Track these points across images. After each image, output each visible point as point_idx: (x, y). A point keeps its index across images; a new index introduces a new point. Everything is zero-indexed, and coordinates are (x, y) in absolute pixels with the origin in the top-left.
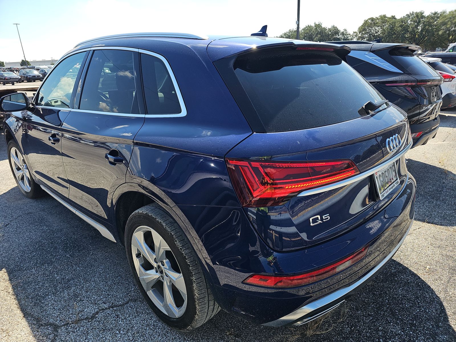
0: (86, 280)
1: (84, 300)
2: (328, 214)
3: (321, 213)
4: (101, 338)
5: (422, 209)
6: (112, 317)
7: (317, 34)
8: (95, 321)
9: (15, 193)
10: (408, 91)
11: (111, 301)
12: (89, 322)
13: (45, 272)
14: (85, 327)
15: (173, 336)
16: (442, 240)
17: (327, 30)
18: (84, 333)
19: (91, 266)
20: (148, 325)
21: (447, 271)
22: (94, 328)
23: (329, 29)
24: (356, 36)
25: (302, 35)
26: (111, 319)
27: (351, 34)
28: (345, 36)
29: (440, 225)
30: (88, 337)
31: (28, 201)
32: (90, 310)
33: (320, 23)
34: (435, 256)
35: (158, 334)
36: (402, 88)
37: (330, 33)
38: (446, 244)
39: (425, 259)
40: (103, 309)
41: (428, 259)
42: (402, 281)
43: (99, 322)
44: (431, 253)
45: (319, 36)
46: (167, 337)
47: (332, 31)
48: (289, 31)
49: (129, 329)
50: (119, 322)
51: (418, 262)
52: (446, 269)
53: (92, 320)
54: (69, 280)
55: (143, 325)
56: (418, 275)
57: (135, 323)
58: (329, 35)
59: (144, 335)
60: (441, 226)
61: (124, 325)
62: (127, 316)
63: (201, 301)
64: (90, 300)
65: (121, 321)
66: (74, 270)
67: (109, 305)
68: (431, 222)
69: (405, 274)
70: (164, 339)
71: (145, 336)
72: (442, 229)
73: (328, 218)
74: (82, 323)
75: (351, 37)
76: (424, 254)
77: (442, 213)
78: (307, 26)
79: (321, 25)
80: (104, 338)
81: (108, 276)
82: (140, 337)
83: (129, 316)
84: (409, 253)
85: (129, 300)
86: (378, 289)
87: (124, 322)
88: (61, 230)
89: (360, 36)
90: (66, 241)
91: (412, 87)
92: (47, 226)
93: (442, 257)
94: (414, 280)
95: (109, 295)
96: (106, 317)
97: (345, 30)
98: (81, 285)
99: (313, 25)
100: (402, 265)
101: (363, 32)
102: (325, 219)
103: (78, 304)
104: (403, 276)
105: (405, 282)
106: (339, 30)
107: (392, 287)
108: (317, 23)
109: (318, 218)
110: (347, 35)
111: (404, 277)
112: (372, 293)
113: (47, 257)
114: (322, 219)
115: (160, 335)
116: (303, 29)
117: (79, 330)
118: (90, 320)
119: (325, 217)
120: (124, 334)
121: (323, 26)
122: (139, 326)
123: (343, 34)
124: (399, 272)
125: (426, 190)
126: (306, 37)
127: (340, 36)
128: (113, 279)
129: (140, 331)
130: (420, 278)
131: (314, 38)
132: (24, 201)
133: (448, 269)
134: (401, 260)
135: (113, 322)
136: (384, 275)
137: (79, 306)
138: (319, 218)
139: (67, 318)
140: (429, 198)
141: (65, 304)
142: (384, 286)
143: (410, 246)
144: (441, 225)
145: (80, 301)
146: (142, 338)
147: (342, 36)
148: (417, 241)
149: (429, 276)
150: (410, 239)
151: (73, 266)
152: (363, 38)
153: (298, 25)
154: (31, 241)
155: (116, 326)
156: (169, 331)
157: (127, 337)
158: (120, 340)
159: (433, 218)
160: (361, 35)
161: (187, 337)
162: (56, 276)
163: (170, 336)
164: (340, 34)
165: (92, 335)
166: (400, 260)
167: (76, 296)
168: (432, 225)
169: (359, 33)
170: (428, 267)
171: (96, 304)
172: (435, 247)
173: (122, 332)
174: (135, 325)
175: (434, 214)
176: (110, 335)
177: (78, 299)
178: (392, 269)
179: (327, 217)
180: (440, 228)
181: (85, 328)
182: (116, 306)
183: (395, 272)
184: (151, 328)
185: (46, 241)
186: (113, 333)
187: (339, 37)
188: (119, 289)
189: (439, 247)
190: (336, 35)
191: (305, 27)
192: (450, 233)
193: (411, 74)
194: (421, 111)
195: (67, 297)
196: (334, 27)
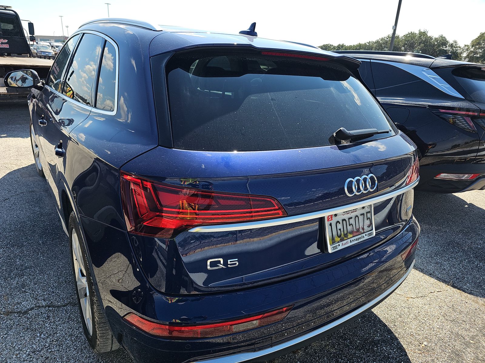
0: (42, 272)
1: (27, 292)
2: (237, 259)
3: (226, 257)
4: (20, 337)
5: (456, 268)
6: (43, 317)
7: (420, 43)
8: (25, 317)
9: (32, 169)
10: (466, 121)
11: (51, 299)
12: (19, 316)
13: (10, 254)
14: (13, 320)
15: (89, 353)
16: (461, 312)
17: (433, 39)
18: (7, 327)
19: (55, 258)
20: (71, 335)
21: (448, 354)
22: (20, 324)
23: (436, 39)
24: (467, 50)
25: (402, 42)
26: (40, 320)
27: (462, 47)
28: (454, 48)
29: (468, 293)
30: (10, 332)
31: (39, 179)
32: (26, 305)
33: (425, 30)
34: (441, 332)
35: (75, 348)
36: (459, 117)
37: (436, 43)
38: (464, 319)
39: (427, 332)
40: (39, 307)
41: (430, 333)
42: (382, 353)
43: (28, 319)
44: (438, 326)
45: (422, 45)
46: (82, 354)
47: (439, 42)
48: (388, 36)
49: (50, 335)
50: (47, 324)
51: (414, 334)
52: (447, 351)
53: (23, 315)
54: (26, 268)
55: (66, 334)
56: (406, 351)
57: (60, 330)
58: (434, 45)
59: (62, 344)
60: (469, 295)
61: (48, 328)
62: (57, 320)
63: (101, 326)
64: (33, 294)
65: (48, 323)
66: (37, 259)
67: (47, 303)
68: (459, 287)
69: (391, 345)
70: (78, 354)
71: (62, 347)
72: (469, 299)
73: (236, 264)
74: (12, 317)
75: (461, 50)
76: (428, 325)
77: (479, 278)
78: (410, 33)
79: (426, 33)
80: (23, 338)
81: (64, 272)
82: (56, 346)
83: (59, 321)
84: (409, 320)
85: (69, 303)
86: (346, 357)
87: (51, 325)
88: (50, 214)
89: (472, 51)
90: (48, 227)
91: (473, 118)
92: (40, 208)
93: (450, 335)
94: (397, 356)
95: (53, 293)
96: (37, 315)
97: (455, 42)
98: (34, 276)
99: (417, 32)
100: (393, 333)
101: (477, 47)
102: (230, 265)
103: (20, 295)
104: (386, 347)
105: (385, 356)
106: (447, 41)
107: (364, 359)
108: (422, 31)
109: (220, 261)
110: (457, 47)
111: (387, 349)
112: (336, 360)
113: (21, 239)
114: (225, 263)
115: (76, 349)
116: (404, 36)
117: (6, 322)
118: (22, 315)
119: (230, 262)
120: (44, 339)
121: (429, 35)
122: (63, 334)
123: (452, 46)
124: (384, 341)
125: (474, 246)
126: (406, 44)
127: (448, 48)
128: (67, 277)
129: (60, 340)
130: (406, 355)
131: (416, 47)
132: (35, 178)
133: (449, 352)
134: (394, 326)
135: (41, 322)
136: (362, 340)
137: (20, 297)
138: (222, 262)
139: (2, 307)
140: (471, 256)
141: (8, 292)
142: (355, 354)
143: (416, 312)
144: (470, 293)
145: (23, 292)
146: (58, 347)
147: (450, 48)
148: (427, 307)
149: (420, 355)
150: (420, 303)
151: (39, 254)
152: (476, 53)
153: (395, 31)
154: (17, 220)
155: (41, 328)
156: (88, 347)
157: (45, 342)
158: (36, 344)
159: (464, 282)
160: (474, 50)
161: (101, 359)
162: (18, 260)
163: (85, 353)
164: (448, 46)
165: (14, 332)
166: (392, 326)
167: (23, 286)
168: (458, 291)
169: (471, 47)
170: (424, 344)
171: (36, 299)
172: (447, 320)
173: (42, 336)
174: (59, 332)
175: (468, 278)
176: (30, 335)
177: (23, 290)
178: (377, 336)
179: (233, 262)
180: (466, 297)
181: (11, 322)
182: (53, 306)
183: (379, 341)
184: (73, 339)
185: (30, 223)
186: (33, 335)
187: (446, 49)
188: (67, 288)
189: (452, 321)
190: (444, 46)
191: (407, 33)
192: (477, 306)
193: (474, 101)
194: (480, 147)
195: (15, 285)
196: (442, 37)
